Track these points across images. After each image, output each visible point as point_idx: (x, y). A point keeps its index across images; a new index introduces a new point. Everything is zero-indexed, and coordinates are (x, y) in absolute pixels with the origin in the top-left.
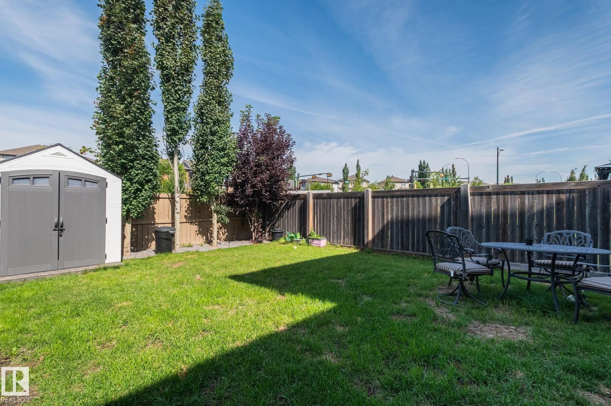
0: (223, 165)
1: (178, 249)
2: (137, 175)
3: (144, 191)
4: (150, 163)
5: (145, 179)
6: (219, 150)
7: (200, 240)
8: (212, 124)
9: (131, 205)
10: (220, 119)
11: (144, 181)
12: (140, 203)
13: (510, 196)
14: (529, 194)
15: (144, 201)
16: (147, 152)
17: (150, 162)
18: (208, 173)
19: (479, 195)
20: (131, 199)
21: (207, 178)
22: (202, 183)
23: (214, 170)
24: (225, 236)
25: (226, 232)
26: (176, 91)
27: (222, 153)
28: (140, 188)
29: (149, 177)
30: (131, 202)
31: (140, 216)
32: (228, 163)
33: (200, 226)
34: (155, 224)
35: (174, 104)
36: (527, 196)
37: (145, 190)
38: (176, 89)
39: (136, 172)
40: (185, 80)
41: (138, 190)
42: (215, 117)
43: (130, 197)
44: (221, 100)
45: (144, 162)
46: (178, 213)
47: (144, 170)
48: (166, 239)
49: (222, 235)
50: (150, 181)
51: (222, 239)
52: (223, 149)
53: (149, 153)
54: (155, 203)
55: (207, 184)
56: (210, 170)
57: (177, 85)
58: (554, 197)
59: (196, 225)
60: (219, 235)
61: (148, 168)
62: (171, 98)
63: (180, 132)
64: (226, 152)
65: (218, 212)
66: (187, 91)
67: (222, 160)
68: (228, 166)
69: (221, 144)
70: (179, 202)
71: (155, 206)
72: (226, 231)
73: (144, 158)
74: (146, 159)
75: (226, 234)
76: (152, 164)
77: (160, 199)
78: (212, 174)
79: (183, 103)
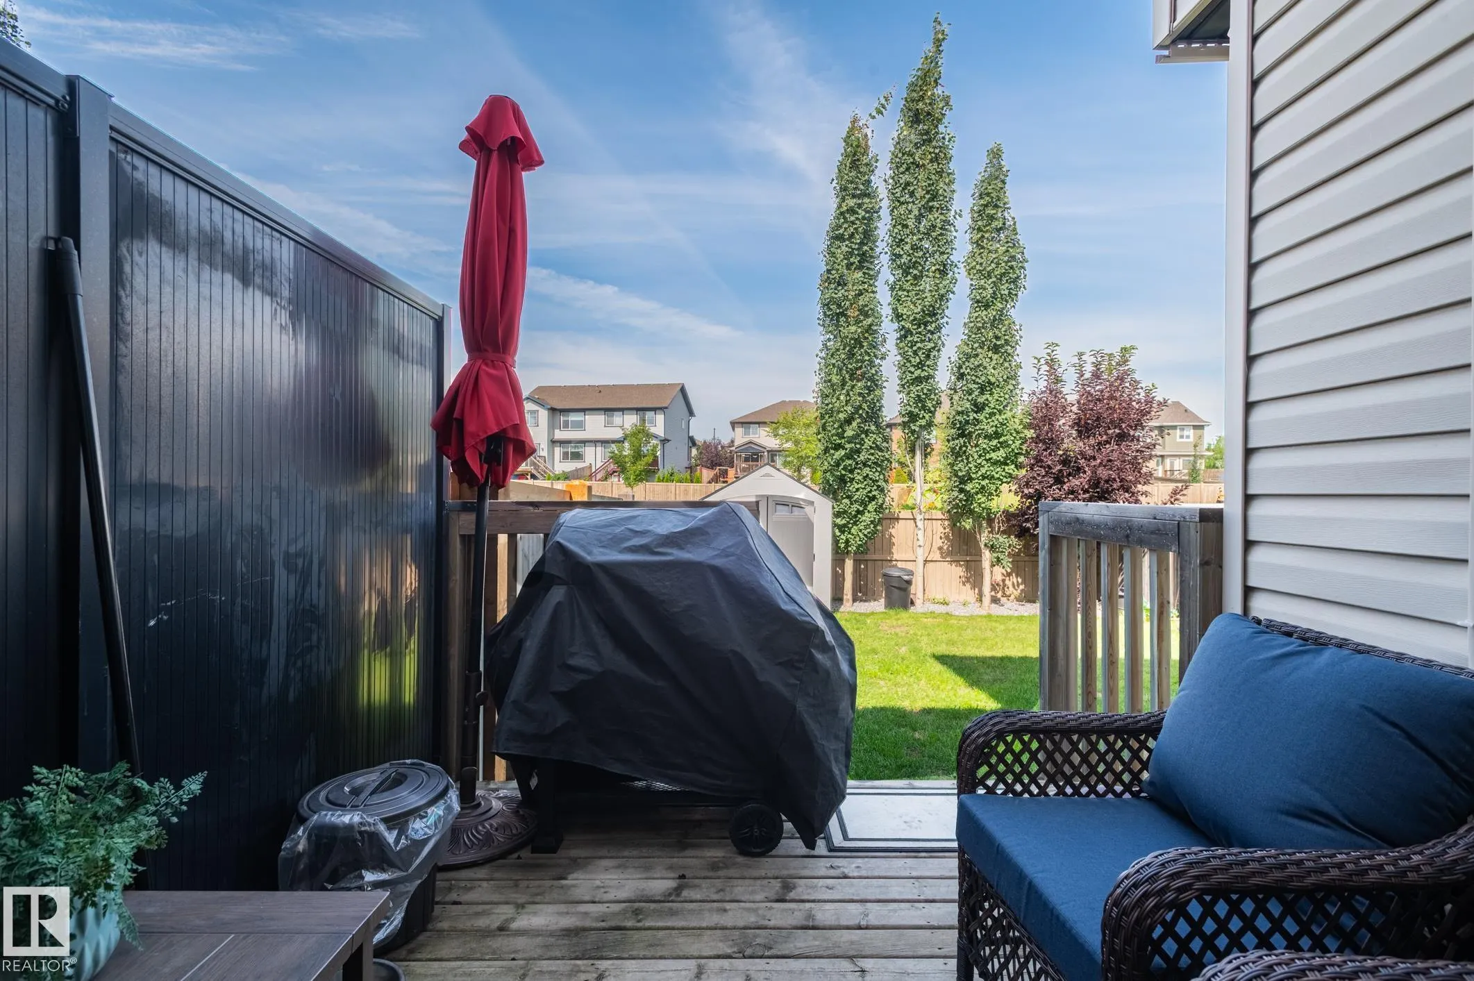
0: (996, 463)
1: (919, 607)
2: (857, 490)
3: (867, 514)
4: (874, 473)
5: (867, 496)
6: (989, 437)
7: (968, 594)
8: (976, 393)
9: (849, 533)
10: (993, 380)
11: (866, 499)
12: (861, 531)
15: (866, 529)
16: (869, 457)
17: (874, 470)
18: (971, 479)
20: (850, 525)
21: (969, 487)
22: (962, 496)
23: (980, 473)
24: (1019, 591)
25: (1022, 584)
26: (915, 353)
27: (995, 442)
28: (861, 509)
29: (873, 493)
30: (850, 529)
31: (863, 550)
32: (1006, 458)
33: (968, 569)
34: (891, 561)
35: (912, 373)
37: (869, 511)
38: (915, 348)
39: (857, 486)
40: (929, 331)
41: (858, 512)
42: (983, 378)
43: (848, 523)
44: (998, 343)
45: (866, 471)
46: (920, 546)
47: (865, 483)
48: (899, 588)
49: (1011, 588)
50: (874, 498)
51: (1012, 597)
52: (997, 435)
53: (873, 458)
54: (893, 527)
55: (970, 497)
56: (973, 473)
57: (917, 342)
59: (961, 566)
60: (1006, 589)
61: (871, 479)
62: (908, 365)
63: (921, 416)
64: (1001, 440)
65: (992, 548)
66: (934, 348)
67: (994, 455)
68: (1007, 465)
69: (992, 426)
70: (922, 528)
71: (893, 531)
72: (1020, 580)
73: (865, 465)
74: (869, 466)
75: (1022, 587)
76: (877, 474)
77: (900, 521)
78: (976, 481)
79: (926, 368)
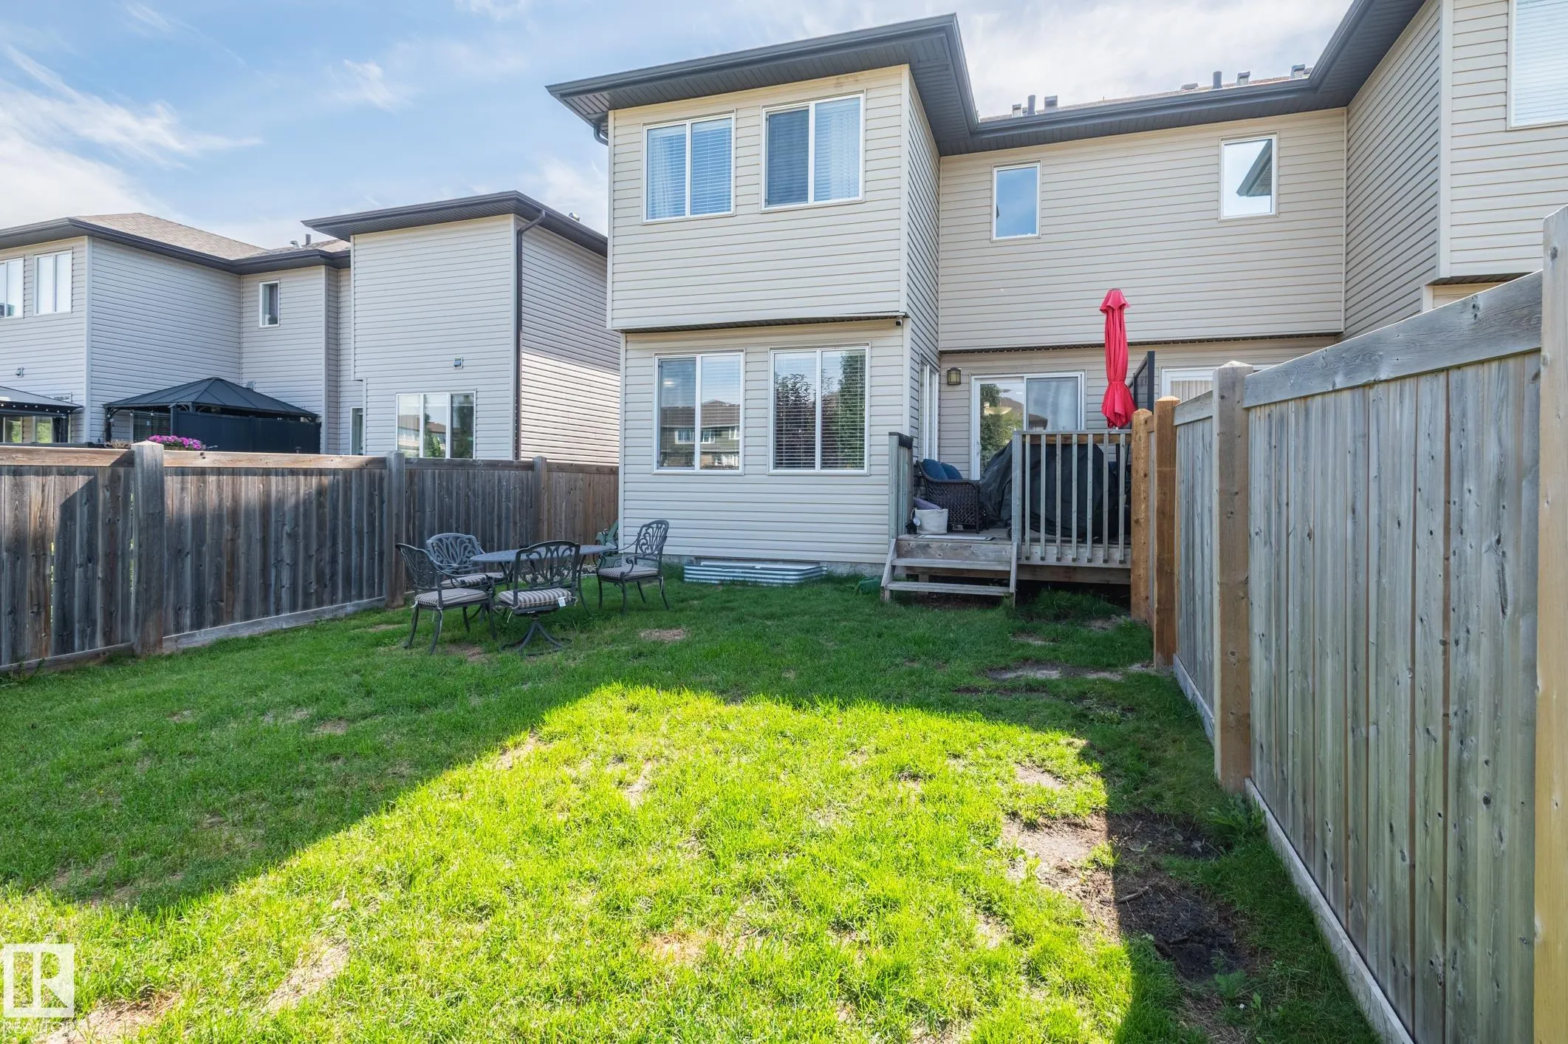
13: (243, 478)
14: (277, 475)
19: (176, 475)
36: (273, 479)
58: (314, 480)
